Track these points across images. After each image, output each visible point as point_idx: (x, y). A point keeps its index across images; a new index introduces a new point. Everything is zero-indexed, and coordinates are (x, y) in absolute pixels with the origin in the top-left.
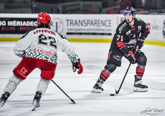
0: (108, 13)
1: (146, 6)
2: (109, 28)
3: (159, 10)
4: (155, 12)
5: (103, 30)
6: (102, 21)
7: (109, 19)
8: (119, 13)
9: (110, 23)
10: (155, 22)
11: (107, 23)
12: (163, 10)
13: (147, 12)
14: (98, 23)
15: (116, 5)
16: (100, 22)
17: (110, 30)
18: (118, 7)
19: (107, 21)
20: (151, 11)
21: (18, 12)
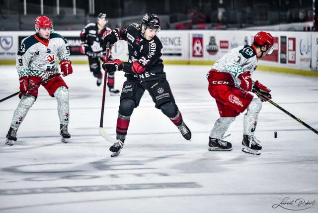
0: (178, 28)
1: (223, 20)
2: (178, 47)
3: (239, 25)
4: (234, 27)
5: (171, 50)
6: (170, 39)
7: (178, 36)
8: (191, 28)
9: (179, 41)
10: (234, 39)
11: (176, 41)
12: (243, 25)
13: (224, 27)
14: (165, 42)
15: (186, 19)
16: (167, 40)
17: (180, 49)
18: (189, 21)
19: (175, 38)
20: (229, 25)
21: (69, 28)
